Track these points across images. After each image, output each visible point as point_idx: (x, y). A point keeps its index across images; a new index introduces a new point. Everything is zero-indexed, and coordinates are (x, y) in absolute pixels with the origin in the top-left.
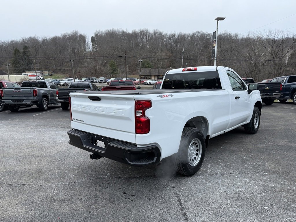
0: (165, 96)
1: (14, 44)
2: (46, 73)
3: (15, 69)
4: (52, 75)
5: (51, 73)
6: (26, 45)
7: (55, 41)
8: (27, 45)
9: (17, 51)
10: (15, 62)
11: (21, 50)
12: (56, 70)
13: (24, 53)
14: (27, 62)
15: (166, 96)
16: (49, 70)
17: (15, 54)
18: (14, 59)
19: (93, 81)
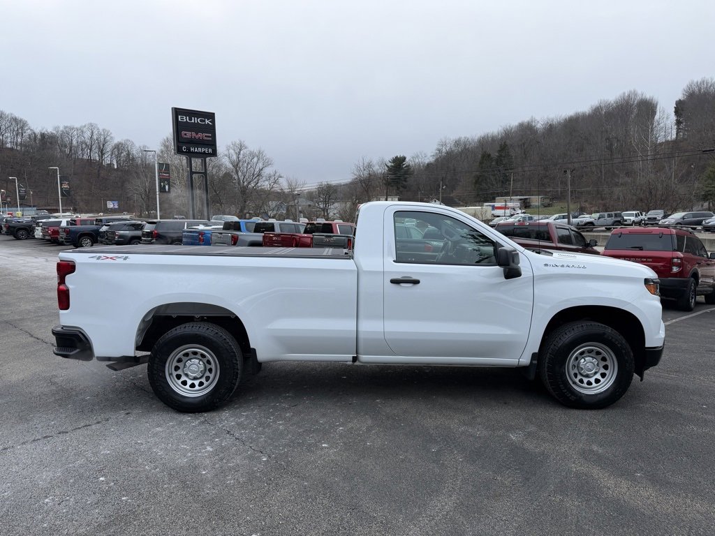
0: (108, 258)
1: (485, 143)
2: (536, 200)
3: (478, 195)
4: (549, 205)
5: (547, 201)
6: (505, 143)
7: (573, 124)
8: (508, 142)
9: (486, 157)
10: (480, 180)
11: (495, 155)
12: (561, 193)
13: (499, 161)
14: (501, 178)
15: (111, 258)
16: (546, 193)
17: (481, 163)
18: (477, 173)
19: (619, 221)
